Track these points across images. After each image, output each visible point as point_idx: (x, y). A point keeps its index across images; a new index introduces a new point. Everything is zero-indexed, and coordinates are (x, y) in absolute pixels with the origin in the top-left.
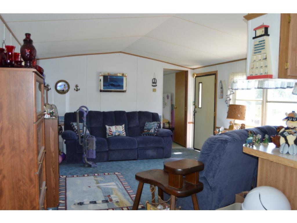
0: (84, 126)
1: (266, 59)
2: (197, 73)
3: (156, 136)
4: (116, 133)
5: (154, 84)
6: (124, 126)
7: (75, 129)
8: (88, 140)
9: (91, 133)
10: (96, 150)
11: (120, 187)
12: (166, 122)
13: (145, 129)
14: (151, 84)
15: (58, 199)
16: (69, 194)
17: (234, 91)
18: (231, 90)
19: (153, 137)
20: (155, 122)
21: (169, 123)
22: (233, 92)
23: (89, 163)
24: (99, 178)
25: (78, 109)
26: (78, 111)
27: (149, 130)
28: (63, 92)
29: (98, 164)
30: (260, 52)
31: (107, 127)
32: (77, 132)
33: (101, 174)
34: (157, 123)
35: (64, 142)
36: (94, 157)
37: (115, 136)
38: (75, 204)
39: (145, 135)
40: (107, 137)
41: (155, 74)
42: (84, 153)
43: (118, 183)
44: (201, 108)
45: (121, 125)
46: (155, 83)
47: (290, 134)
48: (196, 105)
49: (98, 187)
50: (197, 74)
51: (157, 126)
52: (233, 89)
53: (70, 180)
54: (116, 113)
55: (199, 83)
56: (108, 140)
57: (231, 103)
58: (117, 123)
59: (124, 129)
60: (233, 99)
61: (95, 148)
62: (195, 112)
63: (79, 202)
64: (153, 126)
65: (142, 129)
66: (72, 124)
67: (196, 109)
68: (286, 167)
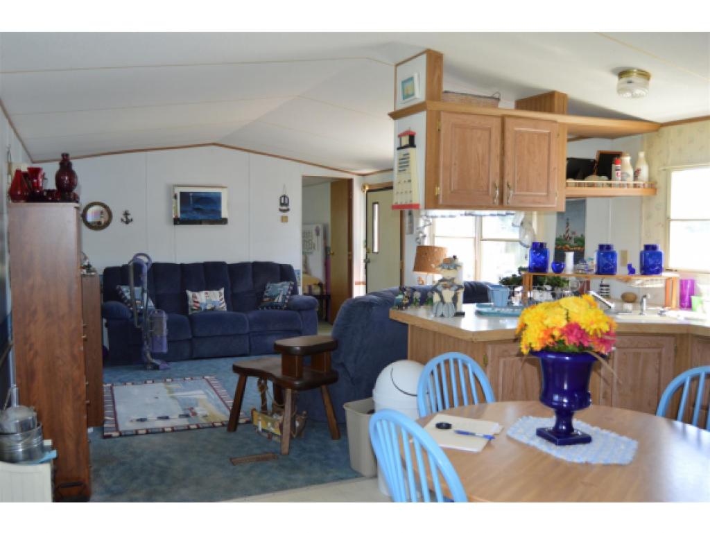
0: (143, 291)
1: (410, 181)
2: (370, 183)
3: (288, 309)
4: (206, 304)
5: (284, 208)
6: (222, 291)
7: (125, 298)
8: (151, 318)
9: (157, 306)
10: (168, 336)
11: (213, 397)
12: (315, 284)
13: (266, 297)
14: (278, 206)
15: (103, 415)
16: (119, 408)
17: (431, 220)
18: (425, 218)
19: (281, 311)
20: (285, 283)
21: (320, 285)
22: (429, 221)
23: (154, 361)
24: (174, 386)
25: (131, 258)
26: (132, 263)
27: (273, 298)
28: (97, 226)
29: (173, 364)
30: (404, 170)
31: (190, 294)
32: (129, 305)
33: (179, 379)
34: (289, 283)
35: (104, 324)
36: (165, 350)
37: (206, 310)
38: (132, 421)
39: (265, 308)
40: (190, 313)
41: (284, 186)
42: (145, 343)
43: (208, 392)
44: (377, 253)
45: (218, 289)
46: (287, 205)
47: (445, 287)
48: (368, 247)
49: (173, 398)
50: (370, 186)
51: (289, 290)
52: (428, 217)
53: (119, 390)
54: (206, 266)
55: (374, 203)
56: (191, 319)
57: (426, 243)
58: (209, 286)
59: (223, 296)
60: (430, 236)
61: (165, 333)
62: (367, 262)
63: (139, 417)
64: (281, 291)
65: (259, 295)
66: (120, 289)
67: (370, 256)
68: (435, 333)
